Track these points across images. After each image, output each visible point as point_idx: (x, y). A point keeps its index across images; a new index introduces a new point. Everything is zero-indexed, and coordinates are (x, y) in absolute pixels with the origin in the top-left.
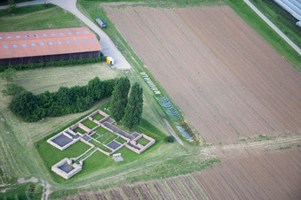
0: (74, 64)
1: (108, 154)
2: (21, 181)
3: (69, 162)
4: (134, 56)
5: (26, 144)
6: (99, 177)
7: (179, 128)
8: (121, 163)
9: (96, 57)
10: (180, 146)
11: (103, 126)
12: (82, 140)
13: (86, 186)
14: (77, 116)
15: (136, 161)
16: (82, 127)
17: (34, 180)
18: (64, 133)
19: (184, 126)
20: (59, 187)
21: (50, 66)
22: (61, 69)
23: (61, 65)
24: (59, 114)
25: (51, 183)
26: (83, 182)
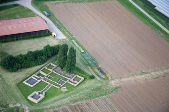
0: (34, 38)
1: (58, 87)
2: (11, 106)
3: (37, 93)
4: (67, 31)
5: (11, 85)
6: (55, 101)
7: (97, 70)
8: (66, 92)
9: (46, 33)
10: (98, 81)
11: (54, 72)
12: (43, 81)
13: (48, 106)
14: (38, 67)
15: (75, 91)
16: (42, 73)
17: (18, 105)
18: (32, 77)
19: (99, 69)
20: (33, 108)
21: (20, 39)
22: (27, 40)
23: (26, 39)
24: (29, 67)
25: (28, 106)
26: (46, 105)
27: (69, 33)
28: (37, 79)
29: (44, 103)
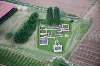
1: (62, 37)
2: (51, 61)
3: (56, 46)
5: (35, 50)
6: (70, 45)
8: (70, 36)
11: (48, 30)
12: (49, 38)
13: (71, 49)
15: (72, 33)
16: (42, 34)
17: (54, 58)
18: (40, 39)
19: (69, 15)
20: (64, 55)
21: (3, 22)
23: (6, 20)
25: (60, 55)
26: (68, 49)
27: (26, 4)
28: (45, 39)
29: (66, 49)
